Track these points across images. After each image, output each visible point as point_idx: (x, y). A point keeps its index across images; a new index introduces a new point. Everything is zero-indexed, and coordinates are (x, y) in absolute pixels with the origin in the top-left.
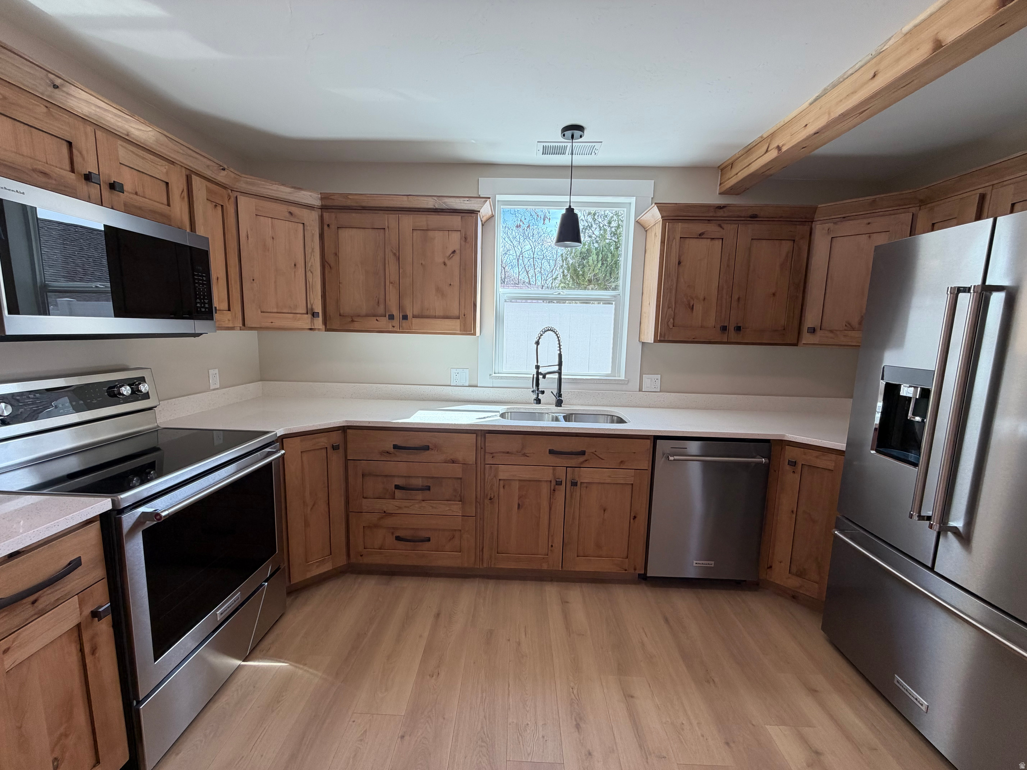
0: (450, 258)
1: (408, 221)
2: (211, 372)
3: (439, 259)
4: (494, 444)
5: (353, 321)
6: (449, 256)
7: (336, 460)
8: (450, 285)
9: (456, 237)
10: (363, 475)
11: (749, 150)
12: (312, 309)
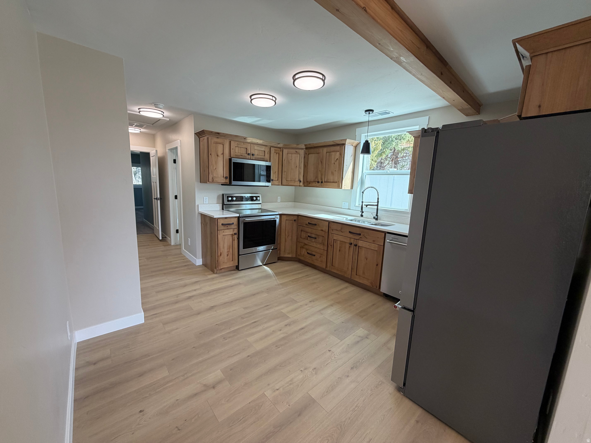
0: (336, 161)
1: (325, 150)
2: (278, 197)
3: (333, 162)
4: (333, 226)
5: (310, 183)
7: (295, 224)
8: (335, 171)
9: (338, 153)
10: (301, 231)
12: (300, 180)
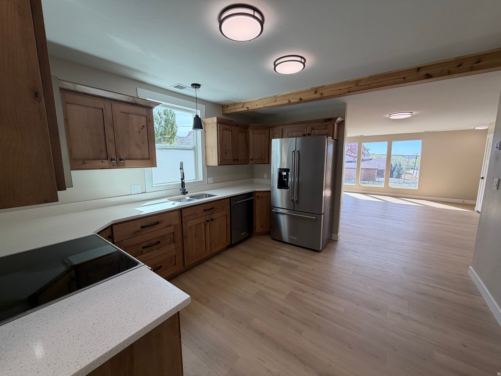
3: (136, 129)
4: (185, 213)
5: (84, 163)
6: (142, 128)
8: (143, 143)
11: (235, 104)
